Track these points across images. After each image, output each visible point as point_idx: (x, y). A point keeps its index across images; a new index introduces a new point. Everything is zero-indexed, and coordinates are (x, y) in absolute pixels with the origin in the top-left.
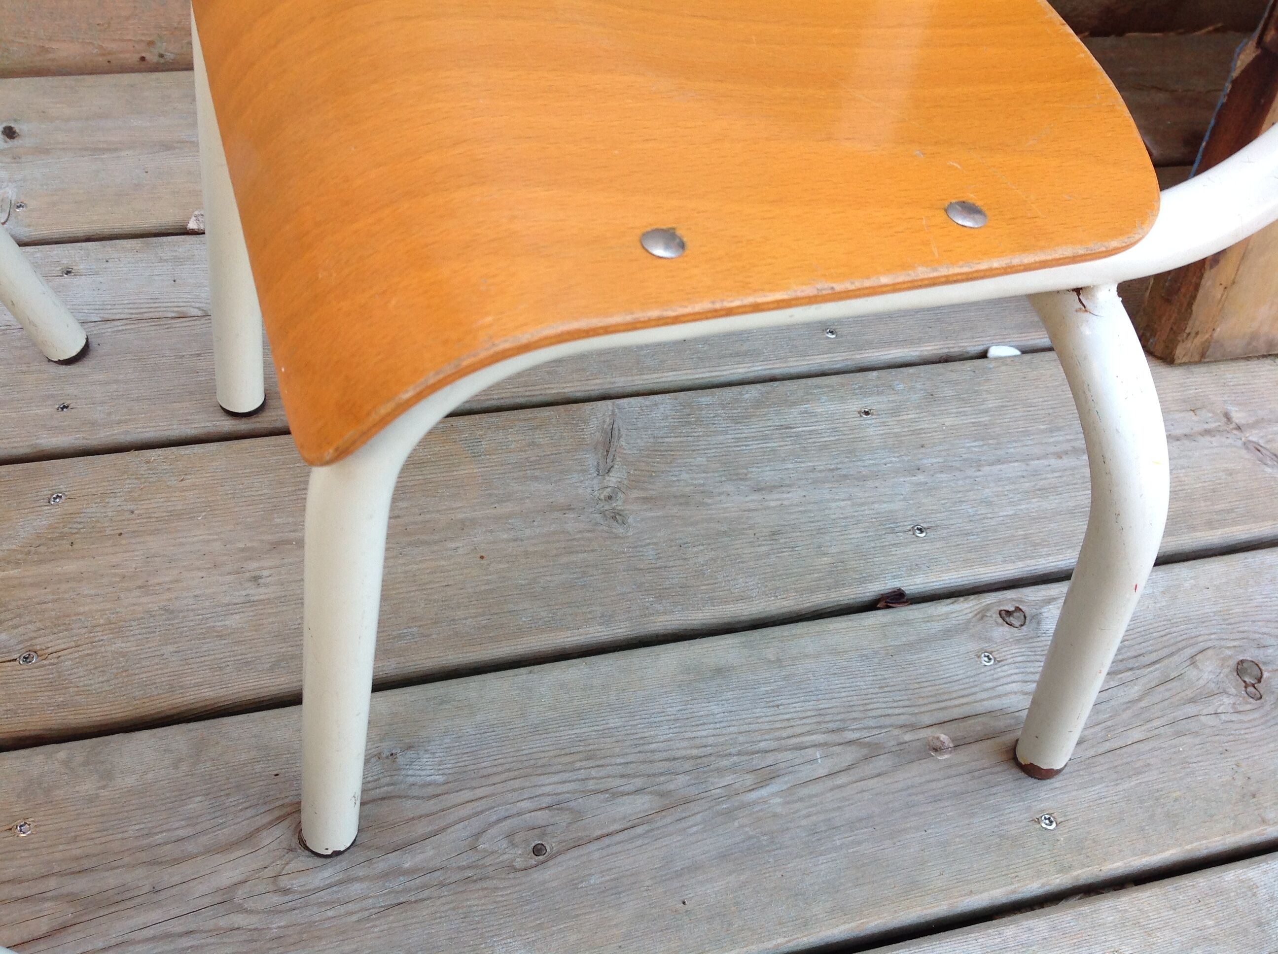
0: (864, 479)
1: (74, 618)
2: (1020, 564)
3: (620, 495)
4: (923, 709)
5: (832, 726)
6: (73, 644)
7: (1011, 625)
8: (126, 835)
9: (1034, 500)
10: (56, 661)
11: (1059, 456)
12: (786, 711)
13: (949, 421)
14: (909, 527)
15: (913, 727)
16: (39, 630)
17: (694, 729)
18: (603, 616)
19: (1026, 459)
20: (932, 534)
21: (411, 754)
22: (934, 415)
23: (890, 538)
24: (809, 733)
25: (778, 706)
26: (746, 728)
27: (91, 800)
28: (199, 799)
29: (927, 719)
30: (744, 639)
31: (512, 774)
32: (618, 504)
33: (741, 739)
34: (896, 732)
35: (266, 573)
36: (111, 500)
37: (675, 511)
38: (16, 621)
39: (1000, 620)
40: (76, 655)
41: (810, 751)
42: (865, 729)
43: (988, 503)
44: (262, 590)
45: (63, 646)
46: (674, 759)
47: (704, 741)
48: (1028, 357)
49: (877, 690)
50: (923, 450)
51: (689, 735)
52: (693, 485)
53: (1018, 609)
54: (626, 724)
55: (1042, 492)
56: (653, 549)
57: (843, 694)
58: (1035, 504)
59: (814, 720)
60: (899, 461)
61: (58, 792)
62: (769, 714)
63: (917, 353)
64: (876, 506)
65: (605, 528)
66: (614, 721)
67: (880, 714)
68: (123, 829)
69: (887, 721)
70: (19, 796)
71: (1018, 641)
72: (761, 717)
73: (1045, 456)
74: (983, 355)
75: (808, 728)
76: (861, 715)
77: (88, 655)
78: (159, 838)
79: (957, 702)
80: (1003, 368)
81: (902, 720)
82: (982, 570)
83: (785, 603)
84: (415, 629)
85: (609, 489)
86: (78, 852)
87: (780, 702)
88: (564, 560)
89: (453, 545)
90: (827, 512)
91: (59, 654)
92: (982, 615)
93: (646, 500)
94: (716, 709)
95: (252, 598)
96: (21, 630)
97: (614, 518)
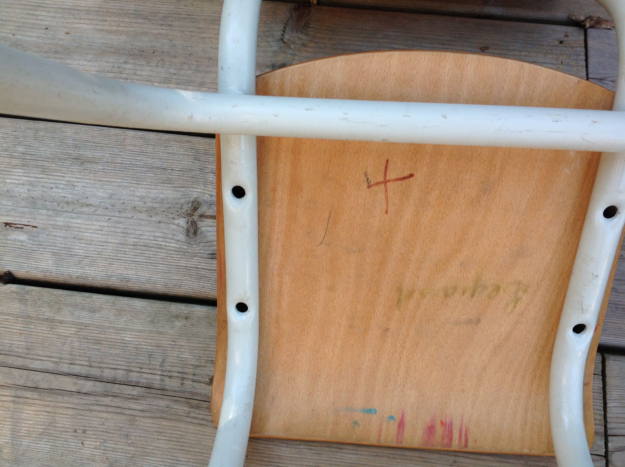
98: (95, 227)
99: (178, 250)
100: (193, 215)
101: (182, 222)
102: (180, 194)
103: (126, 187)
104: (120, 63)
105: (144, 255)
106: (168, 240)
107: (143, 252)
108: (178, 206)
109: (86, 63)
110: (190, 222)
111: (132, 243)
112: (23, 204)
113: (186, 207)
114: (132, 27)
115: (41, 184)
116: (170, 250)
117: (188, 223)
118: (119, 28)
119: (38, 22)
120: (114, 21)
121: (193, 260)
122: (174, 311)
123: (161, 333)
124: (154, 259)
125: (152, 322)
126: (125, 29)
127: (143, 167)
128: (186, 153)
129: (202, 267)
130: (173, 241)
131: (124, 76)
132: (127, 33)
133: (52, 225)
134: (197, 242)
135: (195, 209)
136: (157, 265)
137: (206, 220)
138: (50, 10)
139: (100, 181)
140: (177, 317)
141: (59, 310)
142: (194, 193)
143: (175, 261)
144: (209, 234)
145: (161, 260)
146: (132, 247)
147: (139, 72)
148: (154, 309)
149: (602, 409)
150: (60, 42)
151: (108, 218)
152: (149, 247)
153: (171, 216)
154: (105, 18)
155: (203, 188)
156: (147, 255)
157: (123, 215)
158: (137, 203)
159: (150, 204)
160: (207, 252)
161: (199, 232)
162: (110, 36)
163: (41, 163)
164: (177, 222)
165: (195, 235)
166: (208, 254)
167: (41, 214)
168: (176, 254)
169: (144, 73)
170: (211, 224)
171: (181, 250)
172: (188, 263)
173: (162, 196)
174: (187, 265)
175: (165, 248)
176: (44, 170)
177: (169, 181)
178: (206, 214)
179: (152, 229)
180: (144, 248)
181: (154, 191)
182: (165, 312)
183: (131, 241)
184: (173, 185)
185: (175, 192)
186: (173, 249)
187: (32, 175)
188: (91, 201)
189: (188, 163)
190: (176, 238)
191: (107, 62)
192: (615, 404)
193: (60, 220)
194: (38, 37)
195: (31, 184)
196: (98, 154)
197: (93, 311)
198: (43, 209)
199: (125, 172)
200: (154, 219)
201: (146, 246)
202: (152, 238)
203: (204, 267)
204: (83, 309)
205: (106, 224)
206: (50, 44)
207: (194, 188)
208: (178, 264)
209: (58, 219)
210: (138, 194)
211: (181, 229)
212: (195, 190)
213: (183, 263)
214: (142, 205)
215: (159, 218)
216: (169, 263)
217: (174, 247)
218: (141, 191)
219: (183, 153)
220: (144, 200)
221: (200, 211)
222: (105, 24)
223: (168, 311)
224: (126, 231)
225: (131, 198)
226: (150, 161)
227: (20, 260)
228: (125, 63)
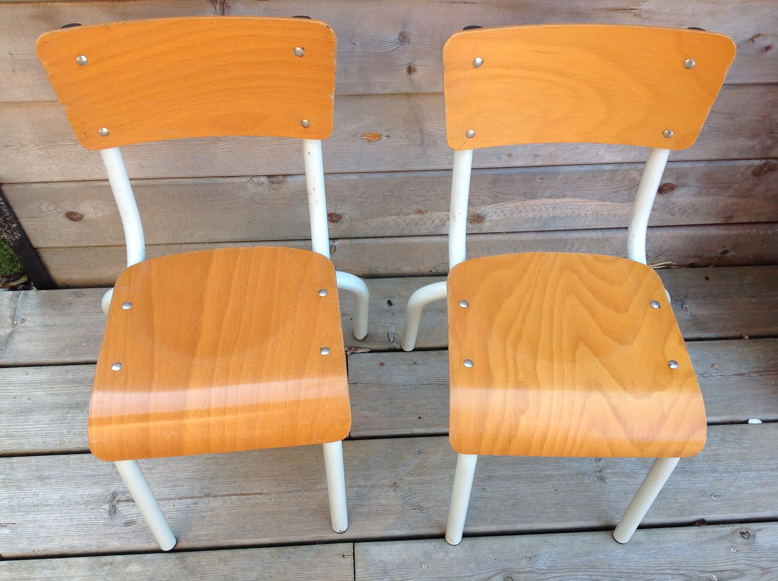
0: (695, 473)
1: (431, 497)
2: (750, 514)
3: (604, 471)
4: (708, 565)
5: (675, 568)
6: (432, 506)
7: (744, 538)
8: (454, 572)
9: (759, 488)
10: (427, 511)
11: (771, 470)
12: (659, 560)
13: (730, 451)
14: (710, 494)
15: (703, 572)
16: (421, 499)
17: (628, 563)
18: (597, 517)
19: (758, 471)
20: (719, 499)
21: (536, 558)
22: (724, 448)
23: (702, 498)
24: (667, 569)
25: (657, 558)
26: (645, 565)
27: (443, 560)
28: (474, 564)
29: (709, 570)
30: (646, 532)
31: (567, 570)
32: (603, 474)
33: (644, 568)
34: (698, 573)
35: (487, 487)
36: (437, 455)
37: (623, 479)
38: (414, 495)
39: (740, 536)
40: (433, 510)
41: (667, 576)
42: (687, 570)
43: (741, 488)
44: (486, 494)
45: (429, 506)
46: (621, 572)
47: (631, 567)
48: (764, 425)
49: (692, 557)
50: (718, 463)
51: (626, 564)
52: (630, 469)
53: (747, 532)
54: (605, 558)
55: (763, 485)
56: (615, 494)
57: (680, 557)
58: (759, 490)
59: (669, 565)
60: (708, 467)
61: (433, 555)
62: (654, 561)
63: (720, 419)
64: (698, 484)
65: (599, 483)
66: (601, 557)
67: (692, 565)
68: (453, 570)
69: (694, 568)
70: (422, 556)
71: (746, 544)
72: (651, 562)
73: (766, 470)
74: (746, 422)
75: (666, 568)
76: (686, 565)
77: (437, 510)
78: (463, 575)
79: (719, 564)
80: (754, 429)
81: (700, 569)
82: (736, 515)
83: (662, 520)
84: (535, 514)
85: (600, 468)
86: (440, 576)
87: (657, 557)
88: (584, 494)
89: (546, 484)
90: (679, 485)
91: (429, 508)
92: (733, 533)
93: (614, 473)
94: (635, 557)
95: (484, 496)
96: (416, 499)
97: (601, 479)
98: (53, 518)
99: (105, 524)
100: (113, 501)
101: (107, 507)
102: (105, 489)
103: (70, 490)
104: (64, 414)
105: (84, 530)
106: (98, 519)
107: (83, 528)
108: (103, 497)
109: (42, 416)
110: (111, 506)
111: (76, 524)
112: (5, 511)
113: (108, 497)
114: (71, 390)
115: (17, 497)
116: (100, 525)
117: (110, 507)
118: (63, 392)
119: (9, 394)
120: (59, 387)
121: (114, 529)
122: (103, 561)
123: (96, 575)
124: (90, 532)
125: (90, 570)
126: (67, 392)
127: (81, 477)
128: (107, 464)
129: (119, 532)
130: (102, 519)
131: (67, 421)
132: (68, 394)
133: (25, 521)
134: (116, 517)
135: (114, 497)
136: (92, 535)
137: (121, 503)
138: (17, 385)
139: (54, 489)
140: (106, 564)
141: (32, 572)
142: (113, 488)
143: (103, 531)
144: (123, 511)
145: (94, 532)
146: (76, 527)
147: (76, 418)
148: (91, 562)
149: (353, 574)
150: (25, 405)
151: (61, 511)
152: (87, 525)
153: (100, 504)
154: (53, 386)
155: (118, 483)
156: (85, 530)
157: (69, 508)
158: (78, 499)
159: (86, 499)
160: (122, 523)
161: (117, 511)
162: (57, 398)
163: (15, 484)
164: (103, 507)
165: (115, 513)
166: (123, 524)
167: (18, 515)
168: (103, 527)
169: (80, 418)
170: (124, 505)
171: (106, 524)
172: (111, 531)
173: (93, 493)
174: (111, 532)
175: (97, 524)
176: (19, 488)
177: (97, 483)
178: (121, 500)
179: (88, 514)
180: (83, 526)
181: (88, 490)
182: (98, 563)
183: (75, 523)
184: (100, 485)
185: (101, 489)
186: (102, 524)
187: (11, 492)
188: (50, 502)
189: (109, 470)
190: (103, 517)
191: (56, 414)
192: (360, 570)
193: (30, 517)
194: (9, 404)
195: (10, 498)
196: (52, 473)
197: (54, 569)
198: (19, 512)
199: (70, 482)
200: (88, 508)
201: (84, 525)
202: (88, 519)
203: (121, 532)
204: (48, 569)
205: (59, 515)
206: (17, 407)
207: (113, 485)
208: (104, 533)
209: (29, 516)
210: (79, 494)
211: (106, 511)
212: (114, 486)
213: (108, 531)
214: (81, 500)
215: (92, 506)
216: (99, 533)
217: (102, 523)
218: (80, 492)
219: (106, 464)
220: (82, 497)
221: (117, 498)
222: (54, 390)
223: (100, 562)
224: (72, 517)
225: (74, 497)
226: (85, 472)
227: (6, 545)
228: (67, 413)
